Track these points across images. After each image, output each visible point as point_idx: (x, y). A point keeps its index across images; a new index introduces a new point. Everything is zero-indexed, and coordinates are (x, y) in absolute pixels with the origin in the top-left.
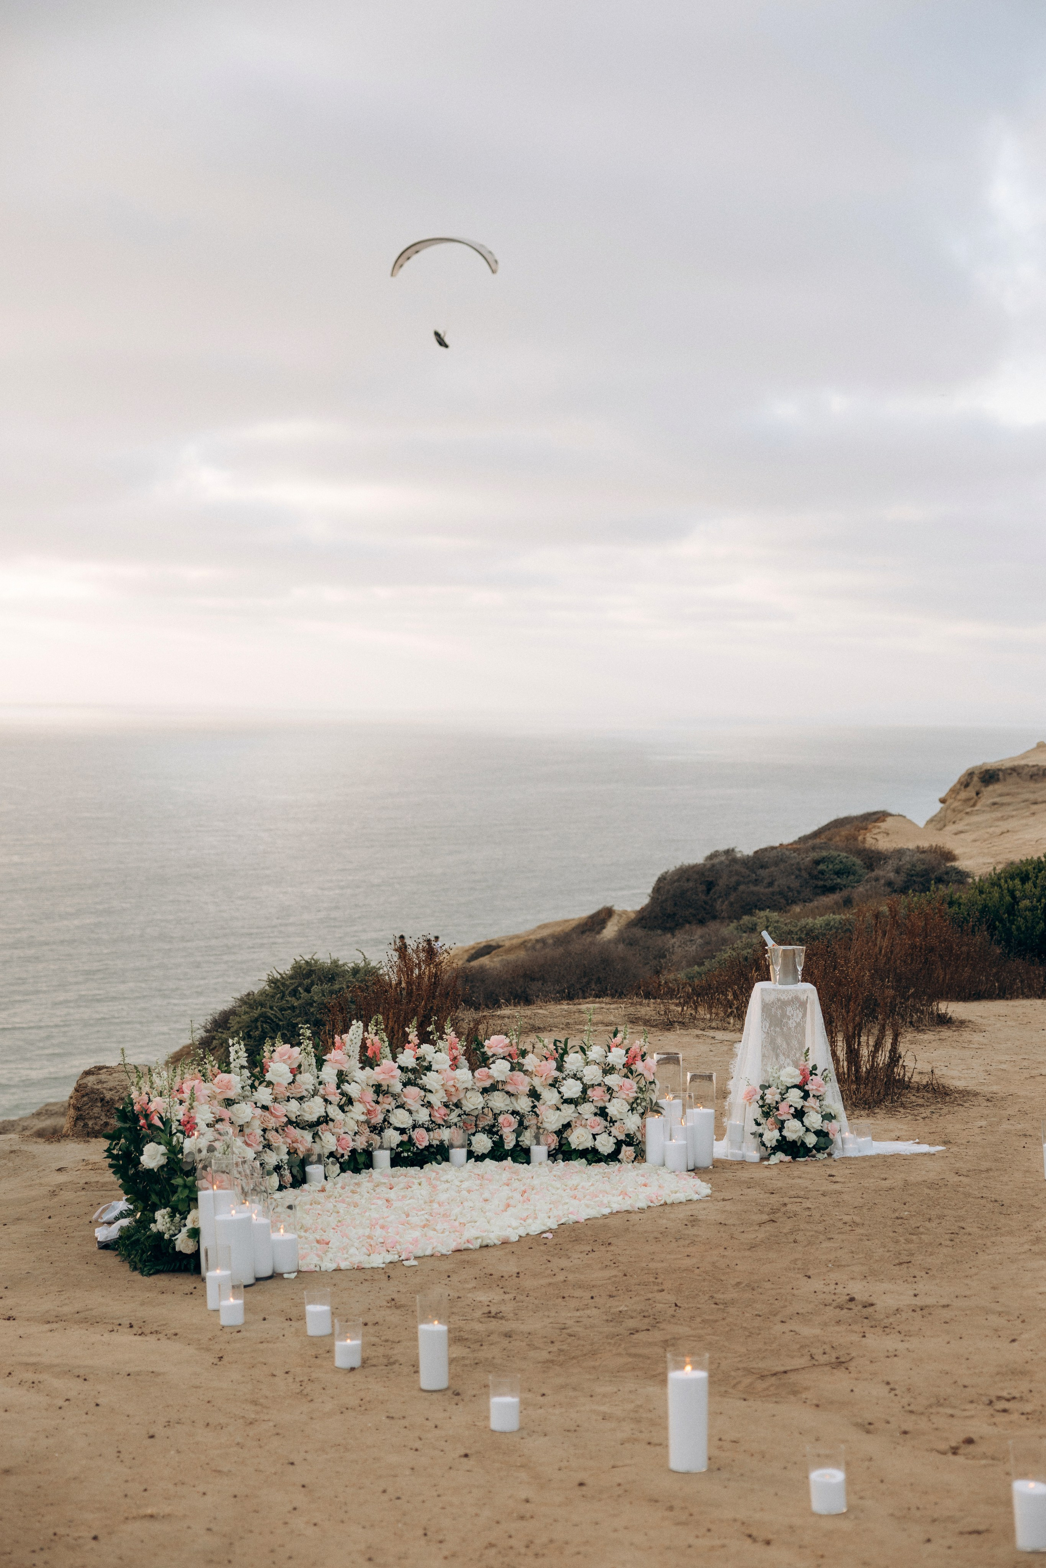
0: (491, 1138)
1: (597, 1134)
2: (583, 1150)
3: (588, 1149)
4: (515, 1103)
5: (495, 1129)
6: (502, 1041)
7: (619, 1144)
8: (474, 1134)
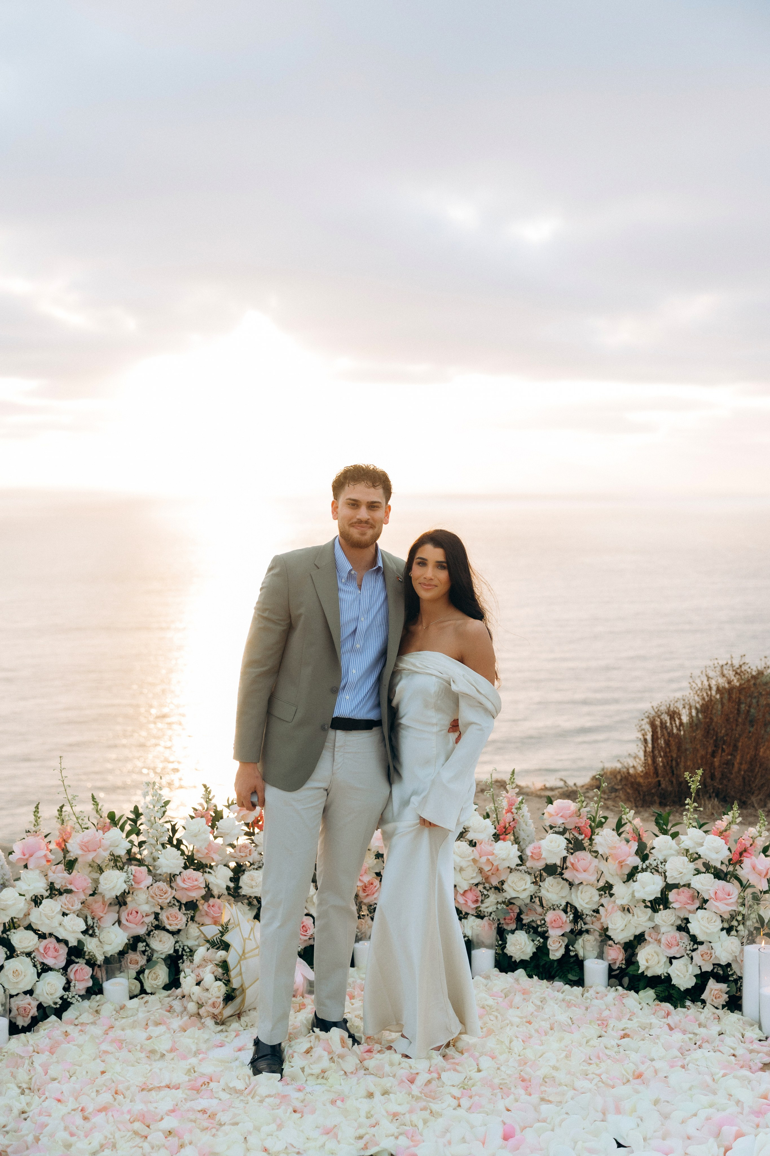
0: (533, 941)
1: (675, 958)
2: (653, 977)
3: (659, 977)
4: (573, 896)
5: (539, 929)
6: (569, 808)
7: (703, 978)
8: (513, 932)
